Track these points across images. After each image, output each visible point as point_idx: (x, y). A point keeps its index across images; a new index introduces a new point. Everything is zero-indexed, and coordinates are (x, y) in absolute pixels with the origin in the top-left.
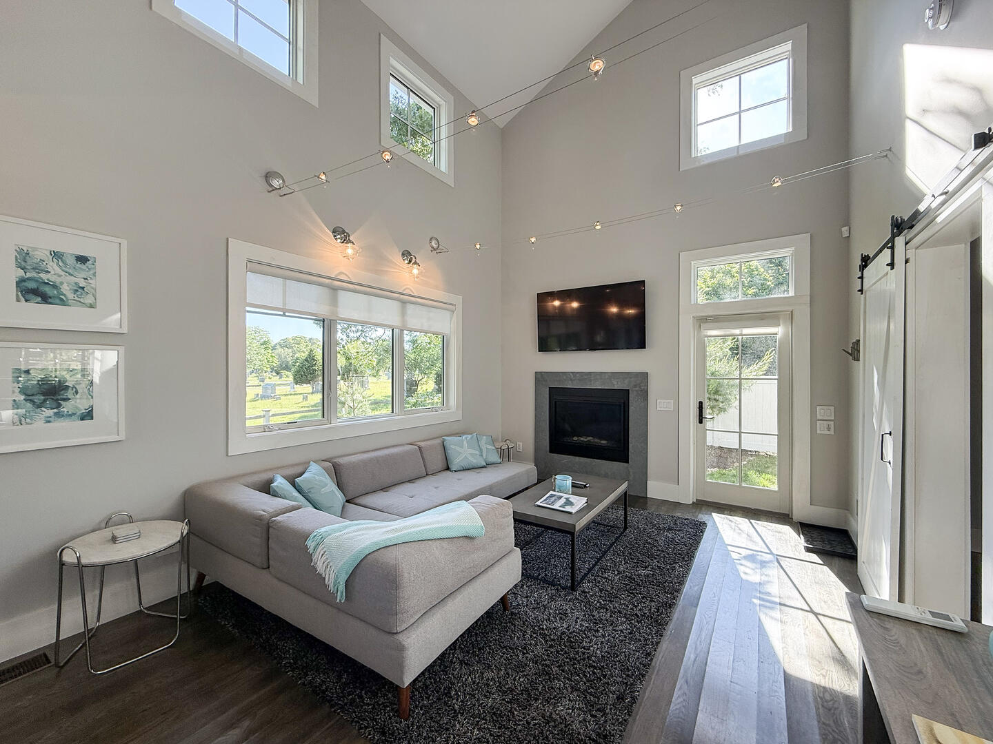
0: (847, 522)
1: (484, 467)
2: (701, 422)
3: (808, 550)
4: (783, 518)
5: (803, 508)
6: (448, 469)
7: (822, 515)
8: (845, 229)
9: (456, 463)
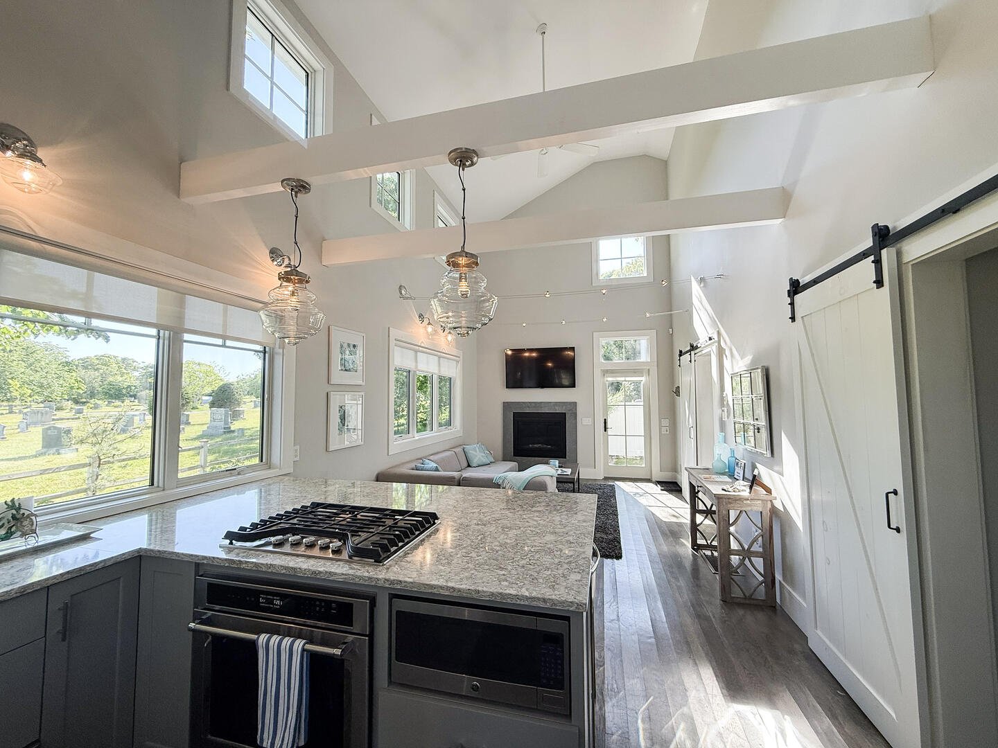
0: (676, 478)
1: (489, 464)
2: (605, 431)
3: (662, 490)
4: (649, 481)
5: (658, 474)
6: (469, 466)
7: (666, 476)
8: (671, 330)
9: (475, 462)
